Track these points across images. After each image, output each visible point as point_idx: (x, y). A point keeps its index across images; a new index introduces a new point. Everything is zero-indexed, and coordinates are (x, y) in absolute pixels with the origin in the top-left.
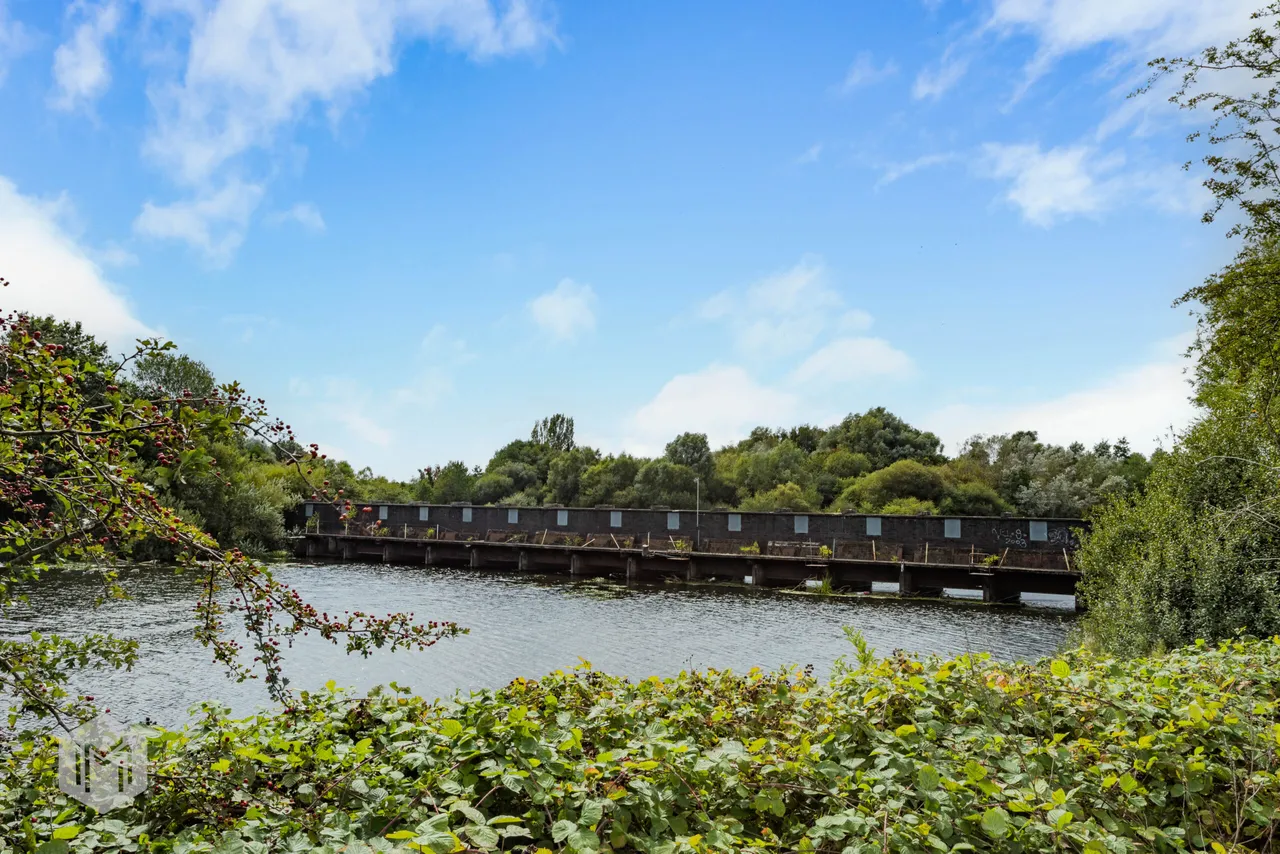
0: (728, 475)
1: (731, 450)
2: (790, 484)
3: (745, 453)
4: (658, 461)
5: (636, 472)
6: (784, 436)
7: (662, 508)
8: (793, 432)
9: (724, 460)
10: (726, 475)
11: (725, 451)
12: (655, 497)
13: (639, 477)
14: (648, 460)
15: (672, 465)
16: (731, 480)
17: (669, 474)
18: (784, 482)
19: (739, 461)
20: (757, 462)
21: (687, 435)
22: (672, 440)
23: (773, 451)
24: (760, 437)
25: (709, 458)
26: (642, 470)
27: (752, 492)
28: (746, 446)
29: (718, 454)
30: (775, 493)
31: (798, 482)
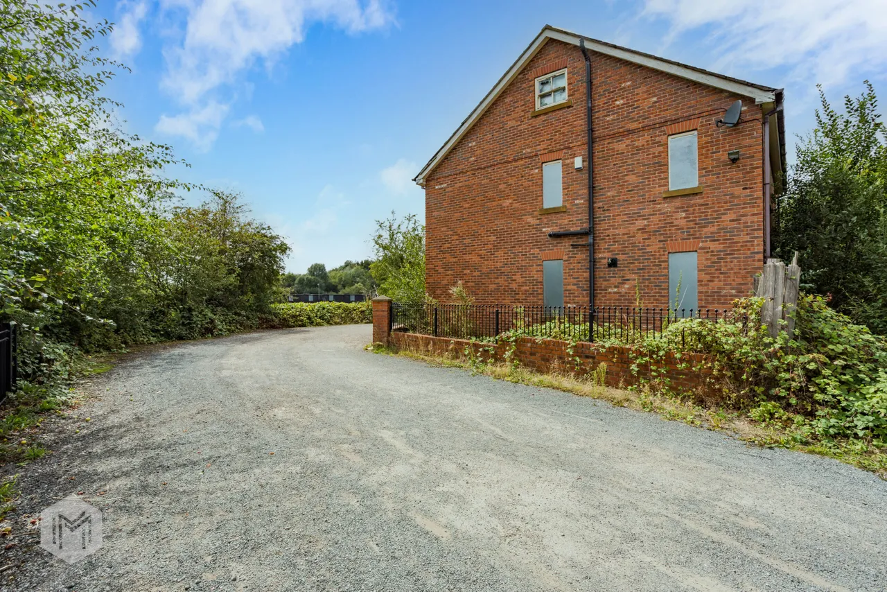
0: (333, 281)
1: (336, 270)
2: (359, 284)
3: (341, 272)
4: (304, 275)
5: (295, 280)
6: (358, 264)
7: (306, 294)
8: (362, 262)
9: (333, 274)
10: (333, 280)
11: (333, 270)
12: (303, 289)
13: (296, 282)
14: (300, 275)
15: (310, 277)
16: (335, 282)
17: (309, 280)
18: (358, 283)
19: (339, 275)
20: (346, 275)
21: (316, 265)
22: (310, 267)
23: (353, 270)
24: (348, 264)
25: (325, 274)
26: (298, 279)
27: (344, 287)
28: (343, 268)
29: (330, 272)
30: (354, 287)
31: (362, 283)
